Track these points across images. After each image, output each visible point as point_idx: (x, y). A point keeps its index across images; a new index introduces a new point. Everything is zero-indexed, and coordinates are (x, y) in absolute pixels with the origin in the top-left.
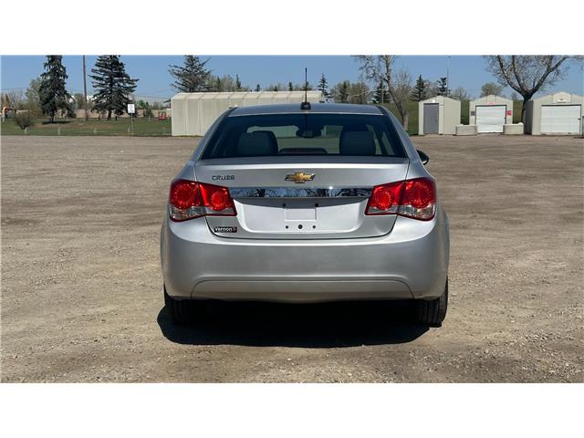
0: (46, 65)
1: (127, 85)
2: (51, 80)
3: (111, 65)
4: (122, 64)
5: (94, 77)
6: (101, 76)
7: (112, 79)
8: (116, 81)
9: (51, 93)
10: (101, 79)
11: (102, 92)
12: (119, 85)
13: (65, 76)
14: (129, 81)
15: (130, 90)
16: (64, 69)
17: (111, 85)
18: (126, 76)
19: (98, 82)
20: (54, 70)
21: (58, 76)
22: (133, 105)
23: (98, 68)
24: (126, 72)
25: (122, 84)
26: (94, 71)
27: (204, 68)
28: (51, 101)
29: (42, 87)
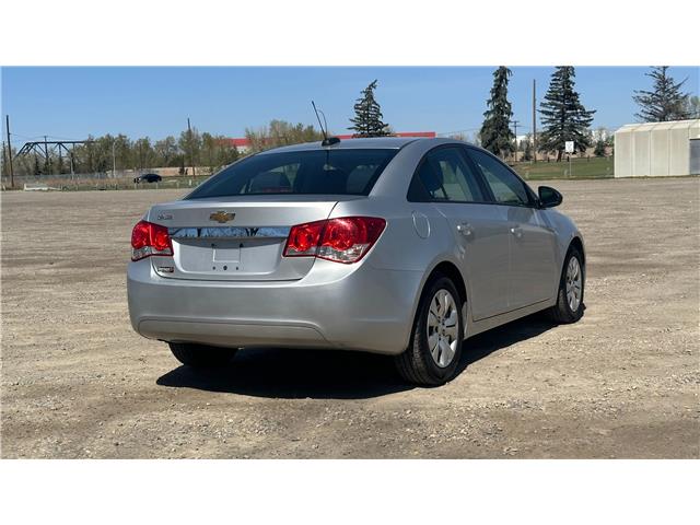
0: (489, 102)
1: (582, 119)
2: (495, 119)
3: (563, 97)
4: (576, 94)
5: (543, 112)
6: (551, 110)
7: (564, 113)
8: (569, 115)
9: (493, 134)
10: (551, 114)
11: (551, 128)
12: (572, 120)
13: (510, 113)
14: (584, 113)
15: (585, 124)
16: (509, 105)
17: (563, 121)
18: (581, 108)
19: (549, 117)
20: (498, 107)
21: (502, 113)
22: (572, 143)
23: (547, 101)
24: (581, 103)
25: (575, 118)
26: (543, 105)
27: (679, 91)
28: (494, 143)
29: (484, 127)
